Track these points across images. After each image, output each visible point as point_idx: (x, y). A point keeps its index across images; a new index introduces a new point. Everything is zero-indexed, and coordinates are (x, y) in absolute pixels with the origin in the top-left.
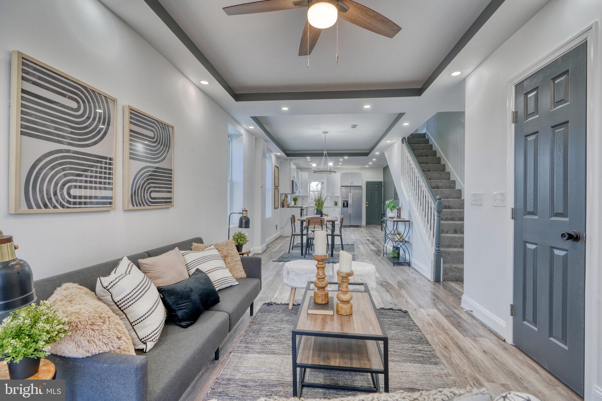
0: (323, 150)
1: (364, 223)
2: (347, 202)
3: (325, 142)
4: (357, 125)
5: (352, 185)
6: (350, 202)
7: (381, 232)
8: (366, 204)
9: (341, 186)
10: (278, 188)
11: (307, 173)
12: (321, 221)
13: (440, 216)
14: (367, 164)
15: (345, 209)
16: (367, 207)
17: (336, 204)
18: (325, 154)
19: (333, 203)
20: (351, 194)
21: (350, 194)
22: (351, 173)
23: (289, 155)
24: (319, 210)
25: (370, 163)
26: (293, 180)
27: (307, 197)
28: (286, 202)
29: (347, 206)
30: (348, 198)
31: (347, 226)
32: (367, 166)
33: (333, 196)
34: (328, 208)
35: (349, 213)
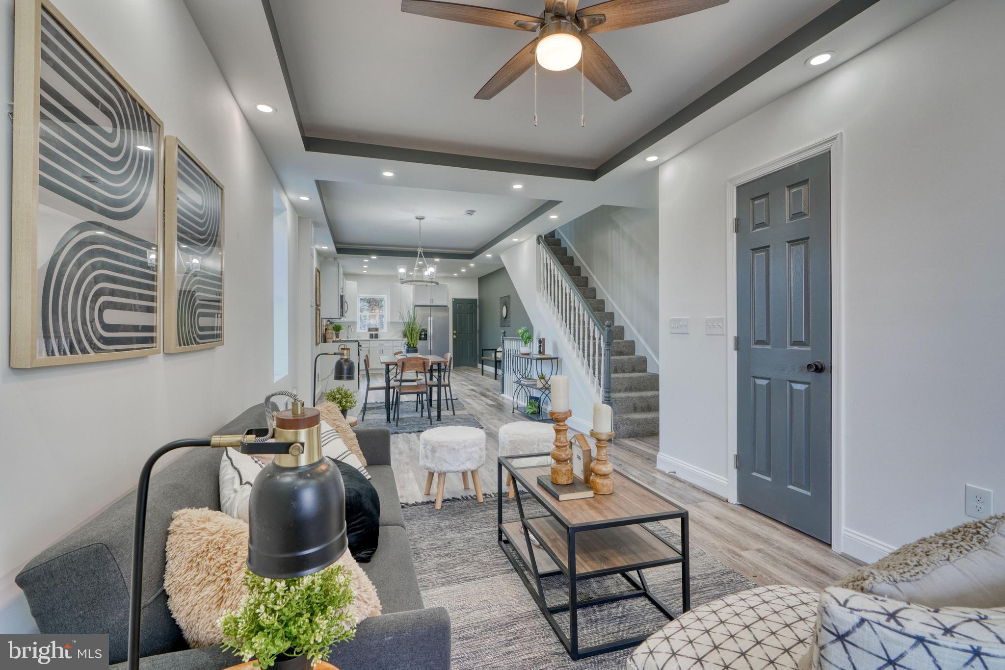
0: (417, 247)
2: (425, 331)
3: (420, 233)
4: (474, 211)
5: (432, 304)
6: (430, 331)
7: (483, 376)
8: (454, 334)
9: (415, 306)
10: (320, 308)
11: (356, 283)
12: (424, 363)
13: (610, 350)
14: (458, 271)
15: (423, 342)
16: (454, 339)
18: (420, 254)
19: (400, 334)
20: (432, 318)
21: (429, 320)
23: (340, 250)
24: (412, 346)
25: (463, 270)
26: (342, 294)
27: (355, 323)
28: (330, 333)
29: (425, 338)
30: (427, 325)
32: (456, 275)
33: (400, 321)
34: (394, 341)
35: (429, 349)
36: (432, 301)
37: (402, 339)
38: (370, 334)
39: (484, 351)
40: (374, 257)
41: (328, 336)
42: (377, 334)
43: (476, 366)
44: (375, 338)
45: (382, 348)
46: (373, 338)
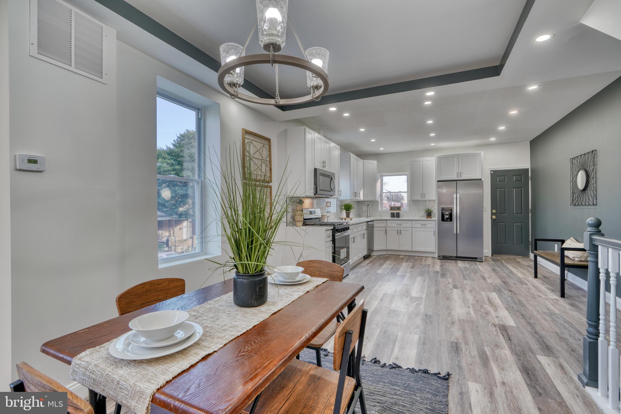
1: (487, 251)
2: (450, 211)
5: (460, 178)
6: (456, 210)
7: (535, 281)
8: (492, 214)
9: (438, 181)
10: (271, 184)
11: (374, 162)
15: (447, 224)
16: (493, 221)
19: (423, 213)
20: (458, 194)
21: (455, 196)
22: (458, 155)
25: (501, 128)
27: (375, 202)
28: (298, 215)
29: (450, 219)
30: (453, 204)
31: (451, 257)
32: (493, 139)
33: (422, 199)
34: (413, 221)
35: (455, 232)
36: (459, 174)
37: (425, 219)
38: (391, 213)
39: (539, 243)
40: (333, 108)
42: (399, 213)
43: (526, 256)
44: (396, 217)
45: (400, 228)
46: (394, 217)
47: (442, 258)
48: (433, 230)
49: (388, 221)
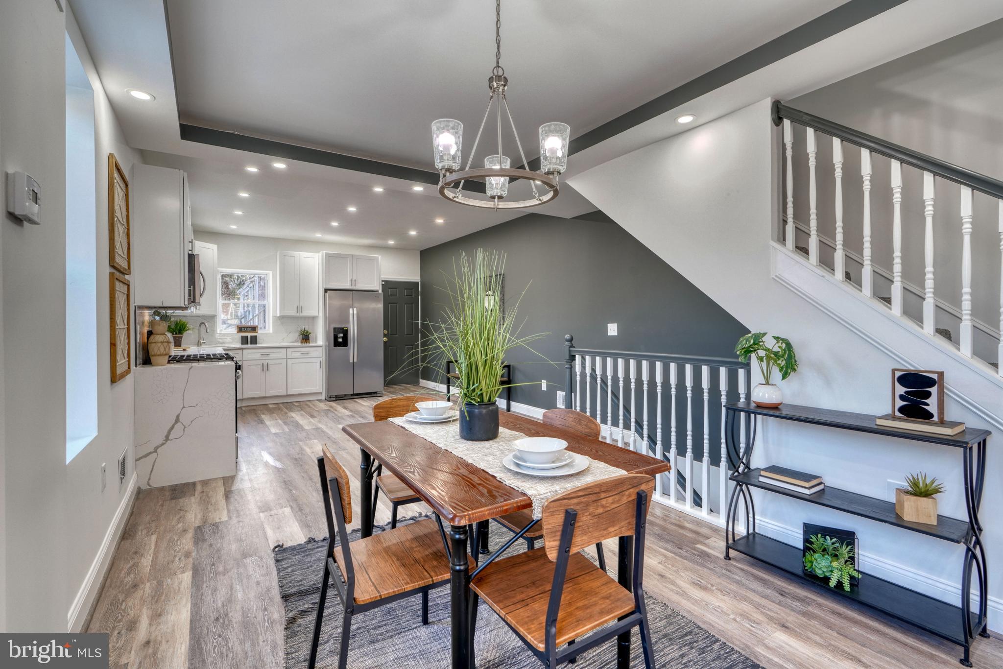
2: (345, 332)
5: (354, 288)
6: (353, 331)
8: (385, 335)
9: (326, 290)
10: (129, 277)
15: (340, 350)
16: (385, 344)
17: (306, 337)
19: (296, 335)
20: (355, 309)
21: (351, 313)
22: (353, 256)
23: (189, 132)
24: (486, 399)
25: (413, 233)
26: (190, 252)
27: (212, 318)
28: (162, 342)
29: (345, 343)
30: (348, 322)
31: (345, 395)
32: (391, 242)
33: (298, 315)
34: (288, 349)
35: (351, 361)
36: (353, 281)
37: (299, 344)
38: (242, 337)
40: (280, 165)
41: (154, 349)
42: (256, 337)
44: (251, 344)
45: (267, 361)
46: (247, 344)
47: (334, 399)
48: (318, 360)
49: (244, 351)
